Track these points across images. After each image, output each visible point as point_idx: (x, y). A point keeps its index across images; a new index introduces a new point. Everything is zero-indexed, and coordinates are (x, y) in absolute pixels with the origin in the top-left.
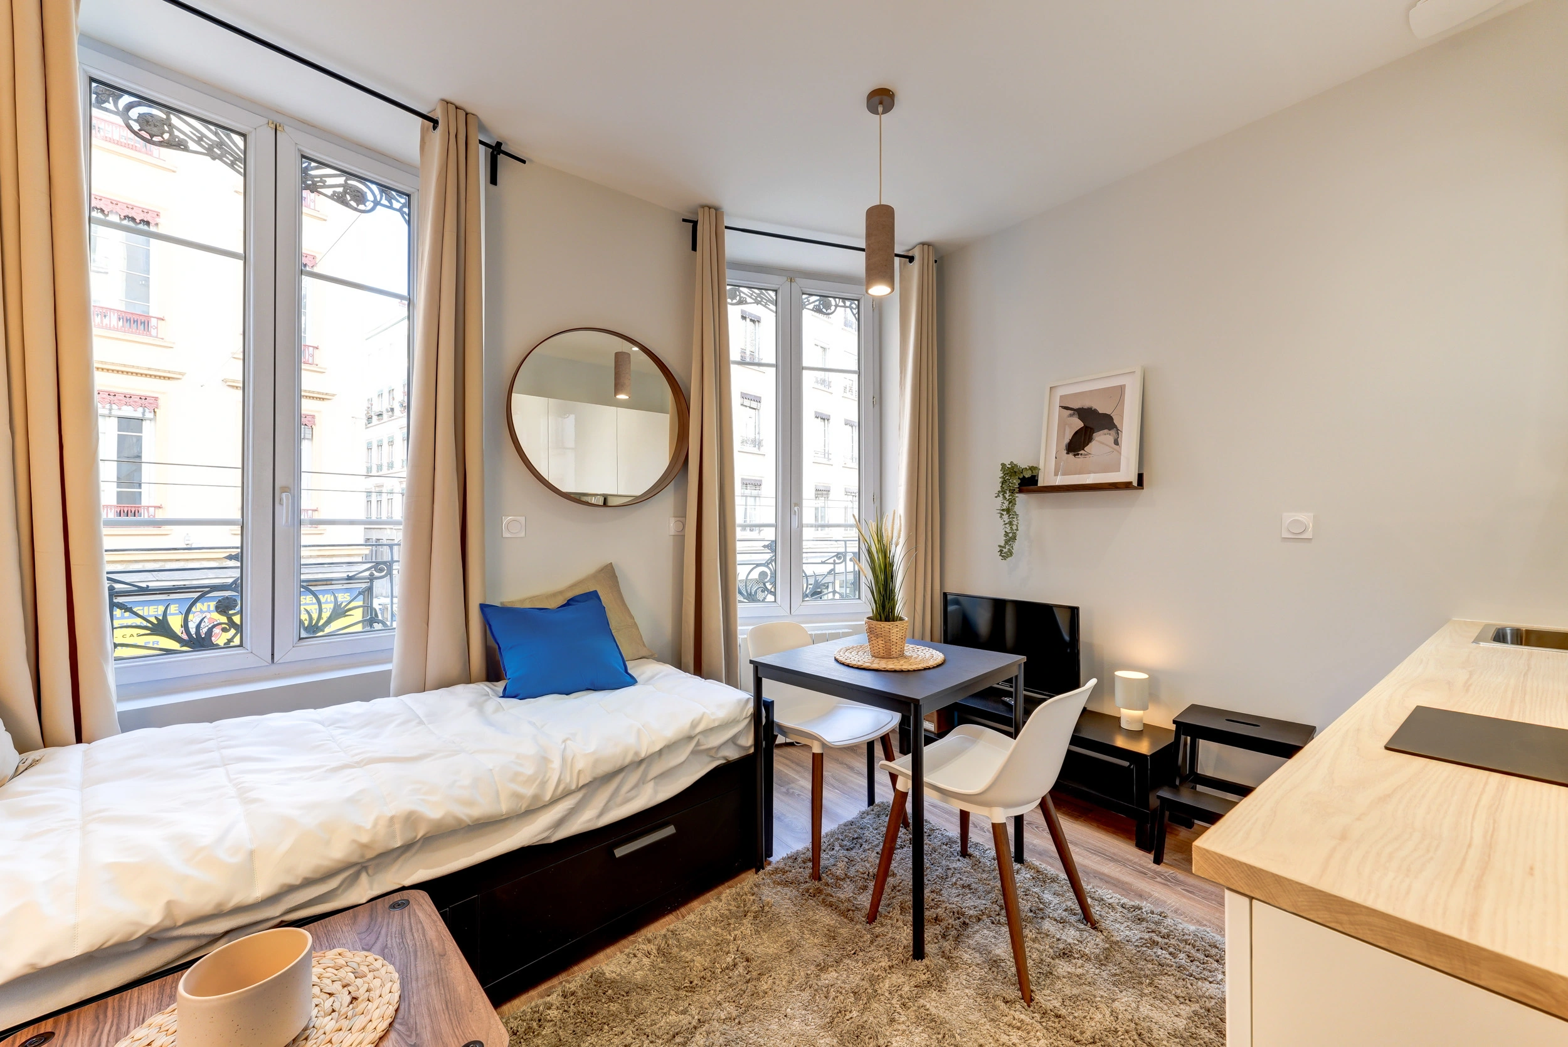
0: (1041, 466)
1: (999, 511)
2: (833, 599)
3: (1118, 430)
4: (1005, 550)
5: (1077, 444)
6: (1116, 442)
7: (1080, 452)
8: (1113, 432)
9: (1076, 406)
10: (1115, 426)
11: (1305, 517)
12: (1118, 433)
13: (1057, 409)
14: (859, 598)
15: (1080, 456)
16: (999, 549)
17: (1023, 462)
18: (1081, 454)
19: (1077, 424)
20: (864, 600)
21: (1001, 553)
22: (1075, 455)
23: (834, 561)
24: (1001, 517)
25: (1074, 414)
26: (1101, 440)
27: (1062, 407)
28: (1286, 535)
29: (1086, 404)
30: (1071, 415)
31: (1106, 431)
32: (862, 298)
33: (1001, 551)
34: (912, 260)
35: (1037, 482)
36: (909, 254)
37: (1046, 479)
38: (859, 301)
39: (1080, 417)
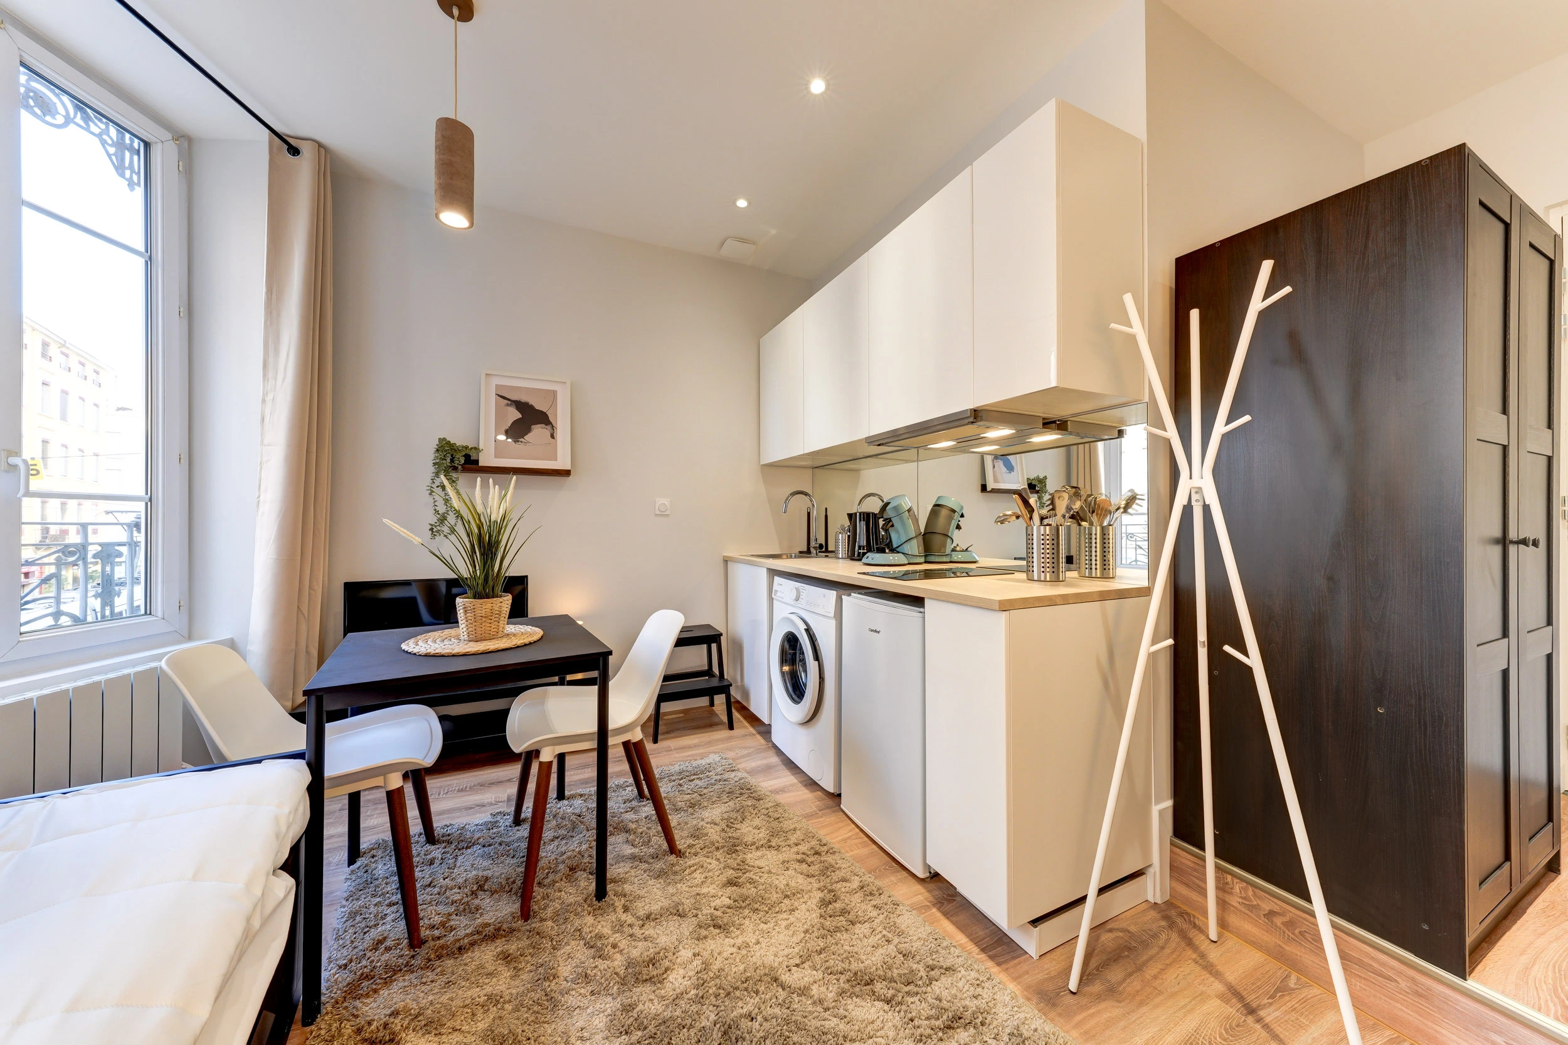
0: (481, 448)
1: (429, 488)
2: (56, 626)
3: (553, 426)
4: (436, 528)
5: (517, 431)
6: (552, 436)
7: (520, 440)
8: (549, 427)
10: (551, 423)
11: (666, 501)
12: (553, 429)
13: (493, 397)
14: (148, 612)
15: (520, 443)
16: (430, 527)
17: (459, 439)
19: (514, 415)
20: (160, 614)
21: (433, 532)
22: (514, 441)
24: (430, 494)
25: (511, 404)
26: (538, 432)
27: (499, 395)
28: (657, 512)
29: (524, 398)
30: (508, 405)
31: (543, 425)
32: (156, 143)
33: (431, 529)
34: (294, 151)
35: (477, 462)
36: (292, 141)
37: (487, 459)
38: (147, 145)
39: (518, 409)
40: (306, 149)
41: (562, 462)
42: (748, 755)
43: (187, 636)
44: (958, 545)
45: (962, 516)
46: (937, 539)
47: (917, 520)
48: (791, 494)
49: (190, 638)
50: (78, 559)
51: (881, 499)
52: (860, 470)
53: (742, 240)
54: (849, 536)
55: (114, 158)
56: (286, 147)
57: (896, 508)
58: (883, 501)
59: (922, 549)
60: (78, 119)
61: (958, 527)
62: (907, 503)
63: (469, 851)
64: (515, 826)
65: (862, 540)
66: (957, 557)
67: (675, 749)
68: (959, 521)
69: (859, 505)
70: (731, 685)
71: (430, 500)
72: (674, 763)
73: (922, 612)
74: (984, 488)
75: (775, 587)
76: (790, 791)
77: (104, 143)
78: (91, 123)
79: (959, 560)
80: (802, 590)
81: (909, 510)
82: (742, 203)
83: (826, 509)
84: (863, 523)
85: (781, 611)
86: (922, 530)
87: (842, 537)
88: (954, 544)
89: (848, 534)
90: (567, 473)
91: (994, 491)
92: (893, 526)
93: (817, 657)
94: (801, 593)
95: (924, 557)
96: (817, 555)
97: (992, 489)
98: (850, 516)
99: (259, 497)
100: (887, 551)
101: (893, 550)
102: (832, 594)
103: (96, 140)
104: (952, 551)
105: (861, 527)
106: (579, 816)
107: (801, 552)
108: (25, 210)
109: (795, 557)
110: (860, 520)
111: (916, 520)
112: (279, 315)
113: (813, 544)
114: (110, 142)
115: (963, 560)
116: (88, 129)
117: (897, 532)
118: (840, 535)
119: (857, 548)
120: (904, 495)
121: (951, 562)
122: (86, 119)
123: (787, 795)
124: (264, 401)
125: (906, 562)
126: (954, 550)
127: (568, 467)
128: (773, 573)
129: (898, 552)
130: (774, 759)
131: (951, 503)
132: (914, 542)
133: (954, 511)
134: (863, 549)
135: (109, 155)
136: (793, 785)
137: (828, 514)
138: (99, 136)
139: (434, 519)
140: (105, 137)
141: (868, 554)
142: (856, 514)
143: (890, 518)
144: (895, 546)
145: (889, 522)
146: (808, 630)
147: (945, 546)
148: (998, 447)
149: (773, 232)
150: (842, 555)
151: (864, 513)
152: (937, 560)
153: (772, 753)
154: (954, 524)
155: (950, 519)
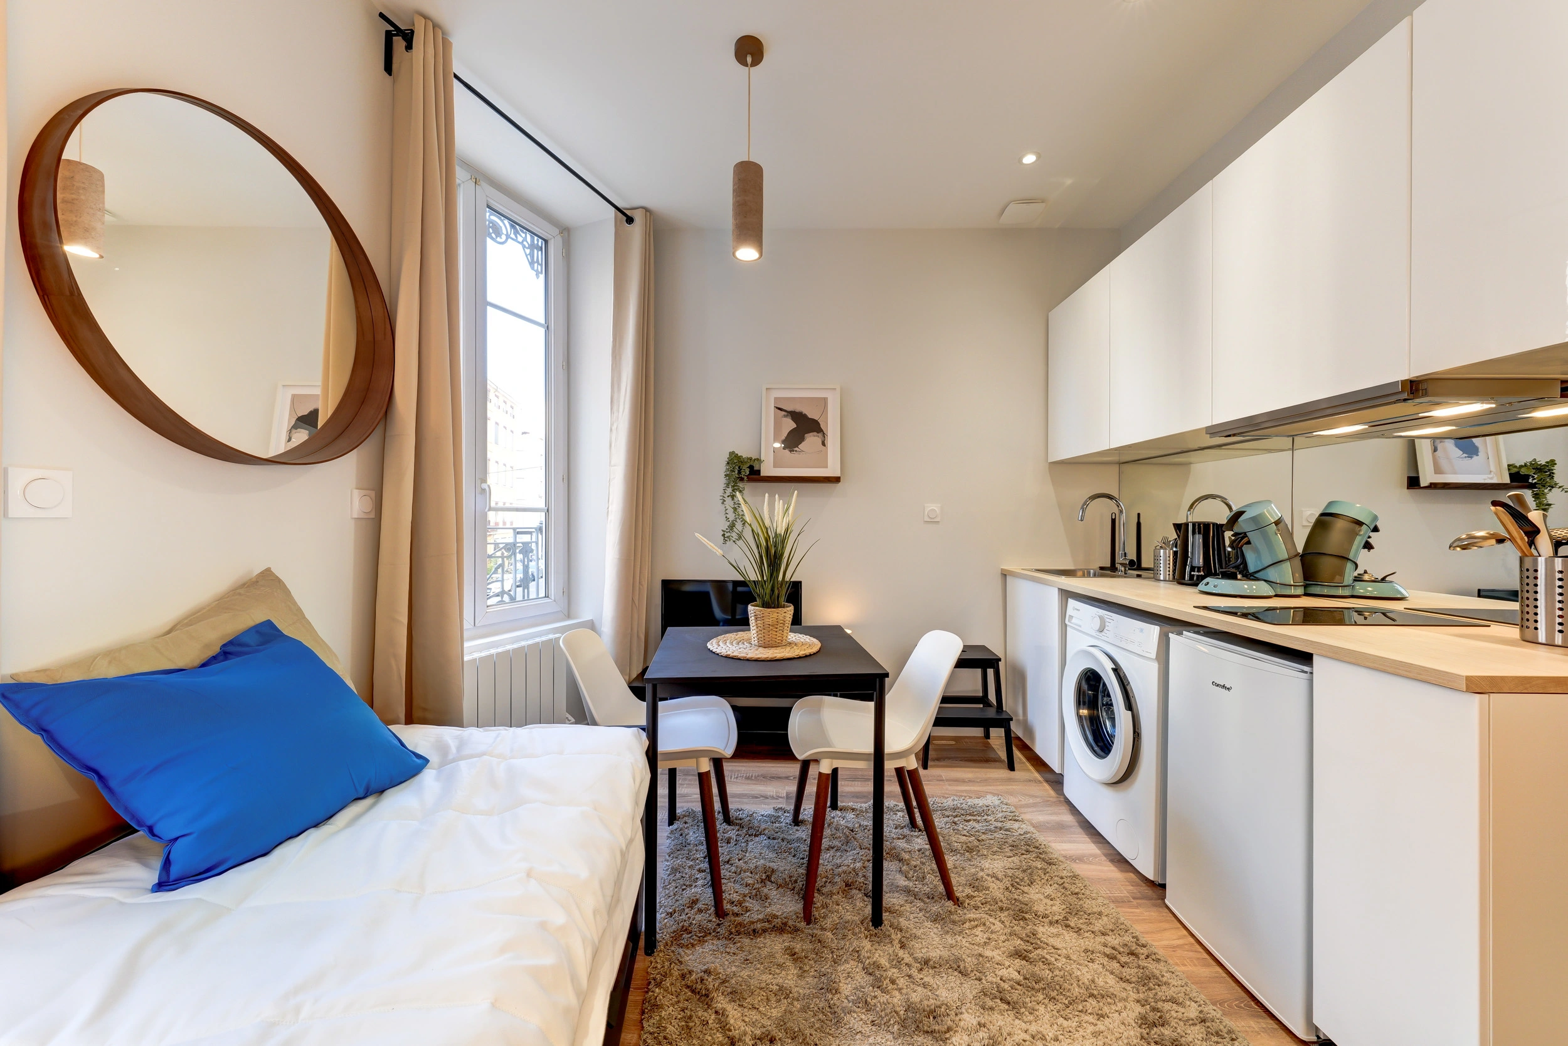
0: (762, 459)
1: (721, 498)
3: (824, 434)
4: (727, 535)
5: (793, 441)
6: (824, 444)
7: (795, 449)
8: (820, 435)
9: (789, 409)
10: (822, 431)
11: (936, 506)
12: (824, 436)
14: (547, 598)
15: (795, 452)
16: (723, 533)
17: (744, 452)
18: (796, 451)
19: (790, 425)
20: (553, 598)
21: (724, 537)
22: (790, 451)
23: (503, 554)
24: (723, 503)
25: (787, 416)
26: (811, 440)
27: (777, 408)
28: (927, 519)
29: (798, 408)
30: (785, 416)
31: (815, 433)
32: (551, 239)
33: (724, 535)
34: (630, 220)
35: (759, 472)
36: (628, 213)
37: (767, 470)
38: (546, 242)
39: (793, 419)
40: (638, 217)
41: (832, 471)
42: (1034, 805)
43: (567, 614)
44: (1366, 572)
45: (1376, 529)
46: (1326, 565)
47: (1292, 534)
48: (1090, 498)
49: (569, 616)
50: (511, 555)
51: (1225, 503)
52: (1191, 463)
53: (1029, 201)
54: (1175, 553)
55: (529, 256)
56: (625, 218)
57: (1254, 519)
58: (1230, 508)
59: (1299, 575)
60: (513, 236)
61: (1368, 546)
62: (1273, 512)
63: (757, 839)
64: (795, 826)
65: (1197, 558)
66: (1360, 589)
67: (947, 780)
68: (1369, 537)
69: (1189, 510)
70: (1011, 719)
71: (722, 507)
72: (946, 796)
73: (1306, 672)
74: (1413, 482)
75: (1070, 611)
76: (1091, 863)
77: (524, 247)
78: (518, 235)
79: (1368, 594)
80: (1107, 620)
81: (1277, 523)
82: (1029, 159)
83: (1139, 515)
84: (1199, 539)
85: (1077, 642)
86: (1300, 550)
87: (1165, 553)
88: (1360, 571)
89: (1174, 549)
90: (837, 480)
91: (1433, 486)
92: (1249, 543)
93: (1130, 705)
94: (1107, 624)
95: (1303, 588)
96: (1126, 574)
97: (1431, 484)
98: (1178, 527)
99: (608, 508)
100: (1239, 576)
101: (1249, 576)
102: (1154, 630)
103: (520, 246)
104: (1355, 580)
105: (1196, 543)
106: (852, 831)
107: (1102, 568)
108: (489, 308)
109: (1095, 575)
110: (1194, 533)
111: (1289, 535)
112: (620, 358)
113: (1119, 559)
114: (527, 246)
115: (1375, 594)
116: (516, 240)
117: (1256, 551)
118: (1162, 551)
119: (1188, 569)
120: (1270, 502)
121: (1353, 597)
122: (516, 233)
123: (1085, 866)
124: (611, 430)
125: (1272, 593)
126: (1358, 579)
127: (837, 474)
128: (1067, 595)
129: (1257, 579)
130: (1068, 818)
131: (1355, 509)
132: (1287, 567)
133: (1360, 523)
134: (1199, 571)
135: (527, 256)
136: (1095, 856)
137: (1141, 521)
138: (521, 243)
139: (725, 525)
140: (525, 243)
141: (1208, 579)
142: (1187, 525)
143: (1245, 533)
144: (1251, 569)
145: (1243, 538)
146: (1117, 670)
147: (1341, 573)
148: (1454, 428)
149: (1069, 182)
150: (1165, 577)
151: (1199, 524)
152: (1326, 591)
153: (1064, 809)
154: (1359, 541)
155: (1352, 535)
